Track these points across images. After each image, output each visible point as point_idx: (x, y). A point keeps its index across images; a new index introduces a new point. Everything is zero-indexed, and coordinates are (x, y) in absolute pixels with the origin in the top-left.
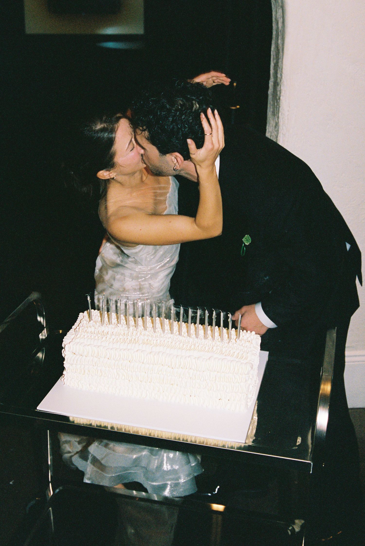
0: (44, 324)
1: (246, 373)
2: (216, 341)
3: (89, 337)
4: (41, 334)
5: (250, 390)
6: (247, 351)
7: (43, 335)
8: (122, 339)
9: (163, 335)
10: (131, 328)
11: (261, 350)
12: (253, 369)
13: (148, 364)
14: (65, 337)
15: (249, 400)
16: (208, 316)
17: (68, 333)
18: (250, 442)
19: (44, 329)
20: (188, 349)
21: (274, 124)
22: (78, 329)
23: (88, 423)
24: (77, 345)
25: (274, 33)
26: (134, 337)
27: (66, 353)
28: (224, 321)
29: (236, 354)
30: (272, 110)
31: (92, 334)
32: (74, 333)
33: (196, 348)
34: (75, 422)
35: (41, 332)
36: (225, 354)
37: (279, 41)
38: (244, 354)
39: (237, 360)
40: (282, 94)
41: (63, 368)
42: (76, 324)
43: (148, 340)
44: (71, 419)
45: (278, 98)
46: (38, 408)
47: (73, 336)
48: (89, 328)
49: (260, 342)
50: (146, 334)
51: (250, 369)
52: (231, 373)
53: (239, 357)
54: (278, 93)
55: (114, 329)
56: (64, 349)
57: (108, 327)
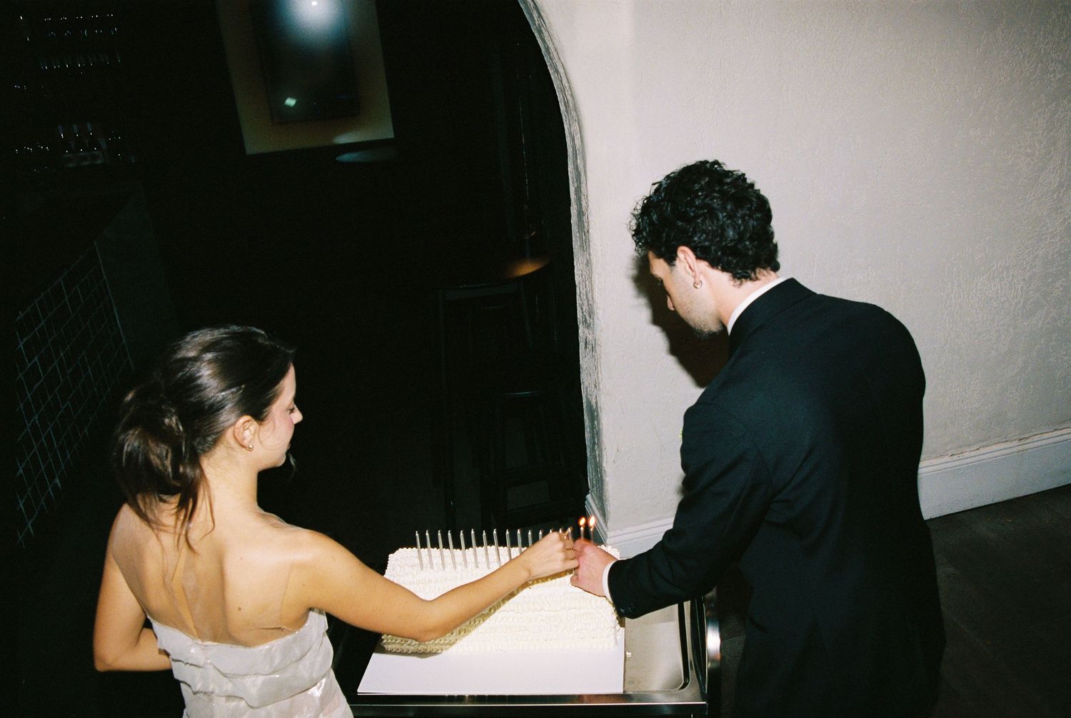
21: (585, 261)
30: (579, 243)
40: (590, 226)
45: (586, 231)
54: (586, 224)
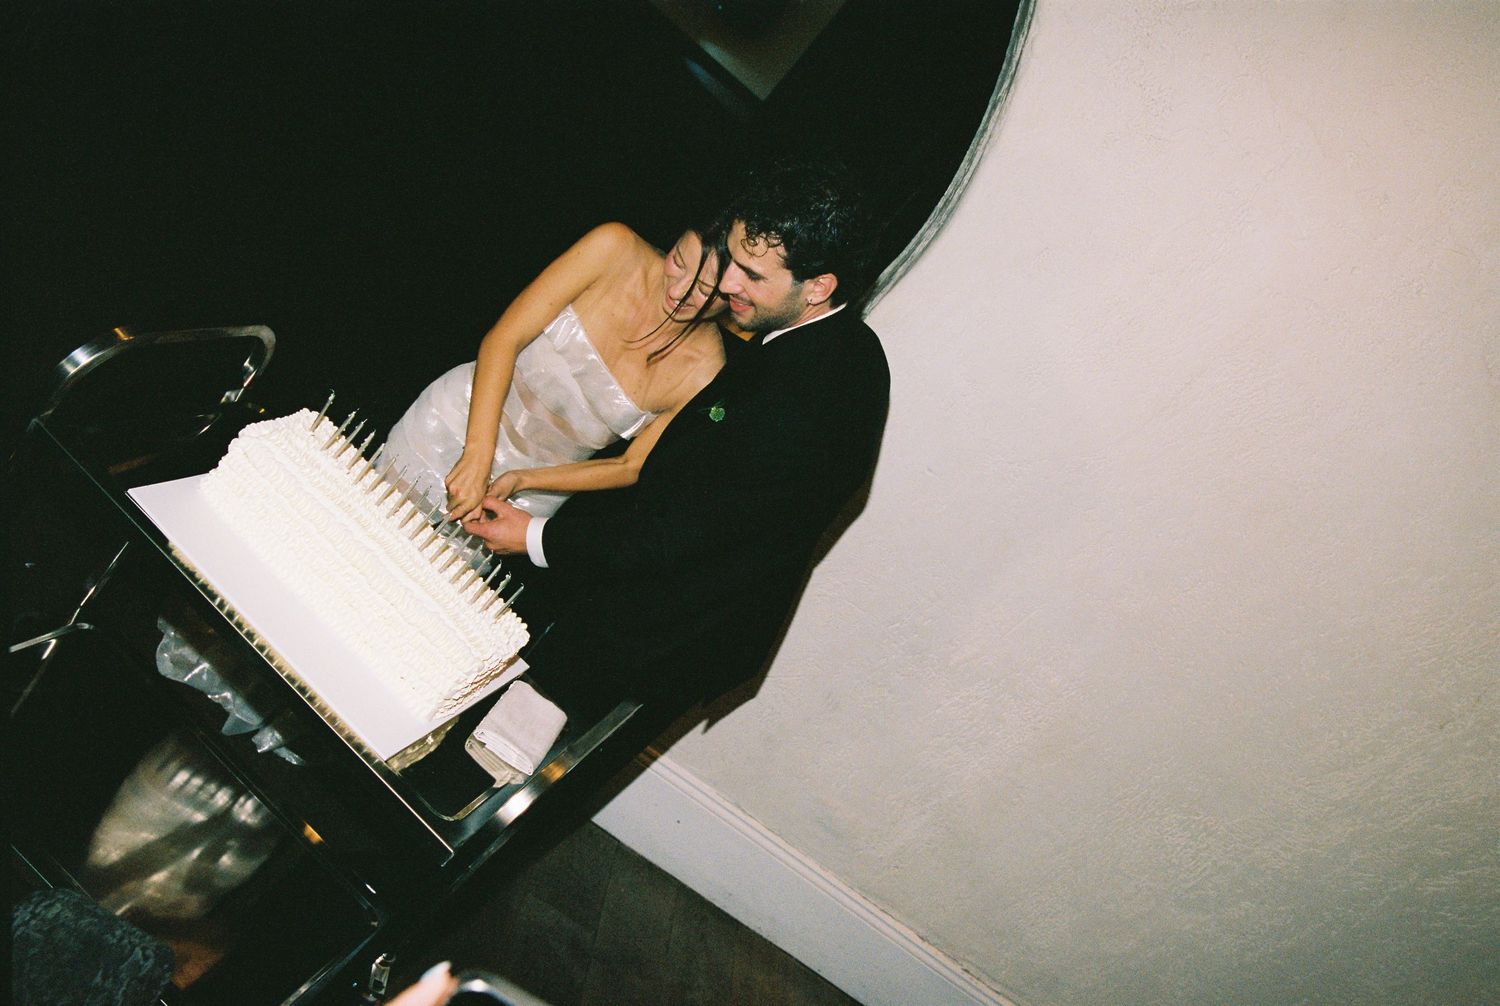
2: (462, 597)
3: (287, 451)
6: (493, 644)
7: (232, 396)
9: (395, 531)
10: (359, 486)
14: (253, 424)
17: (262, 422)
18: (396, 768)
19: (240, 389)
20: (413, 576)
22: (280, 427)
24: (260, 448)
25: (905, 252)
26: (351, 502)
27: (234, 445)
28: (495, 579)
29: (474, 635)
31: (295, 452)
32: (271, 428)
33: (425, 584)
36: (458, 624)
37: (901, 269)
39: (469, 645)
41: (216, 466)
42: (285, 420)
43: (368, 522)
46: (130, 491)
47: (266, 432)
48: (299, 439)
50: (373, 512)
56: (235, 439)
57: (328, 458)
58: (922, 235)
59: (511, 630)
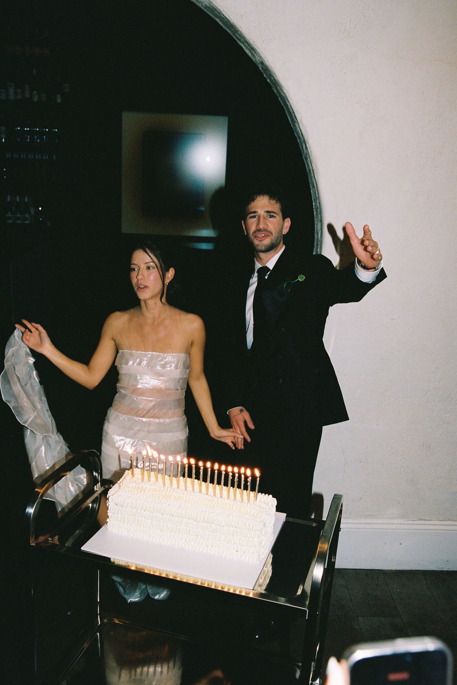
0: (99, 478)
1: (259, 530)
2: (237, 501)
3: (130, 491)
4: (95, 487)
5: (262, 545)
6: (262, 511)
8: (157, 495)
9: (192, 493)
10: (167, 486)
11: (276, 511)
12: (266, 527)
13: (177, 517)
14: (110, 490)
15: (261, 553)
16: (231, 480)
17: (113, 487)
18: (262, 590)
19: (98, 483)
20: (212, 506)
22: (121, 484)
23: (126, 565)
24: (118, 497)
26: (168, 494)
27: (110, 504)
28: (244, 485)
29: (252, 512)
31: (133, 489)
32: (118, 486)
33: (219, 505)
34: (116, 563)
35: (96, 485)
36: (242, 513)
38: (259, 513)
39: (253, 518)
41: (107, 517)
42: (121, 480)
43: (179, 497)
44: (112, 560)
46: (82, 548)
47: (117, 489)
48: (131, 484)
49: (276, 504)
50: (178, 492)
51: (263, 526)
52: (246, 529)
53: (254, 516)
55: (152, 486)
56: (108, 501)
57: (147, 484)
58: (317, 230)
59: (266, 501)
